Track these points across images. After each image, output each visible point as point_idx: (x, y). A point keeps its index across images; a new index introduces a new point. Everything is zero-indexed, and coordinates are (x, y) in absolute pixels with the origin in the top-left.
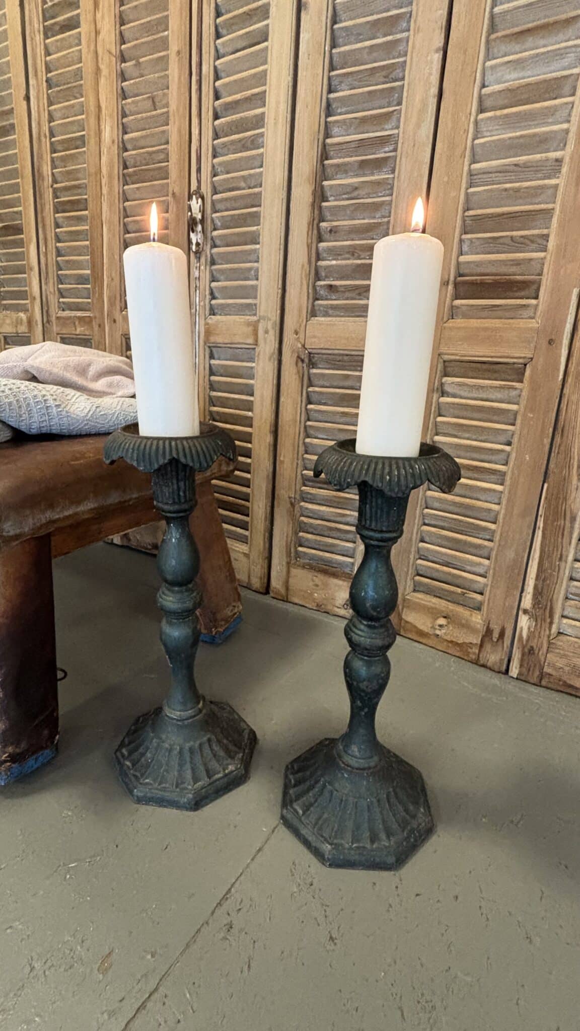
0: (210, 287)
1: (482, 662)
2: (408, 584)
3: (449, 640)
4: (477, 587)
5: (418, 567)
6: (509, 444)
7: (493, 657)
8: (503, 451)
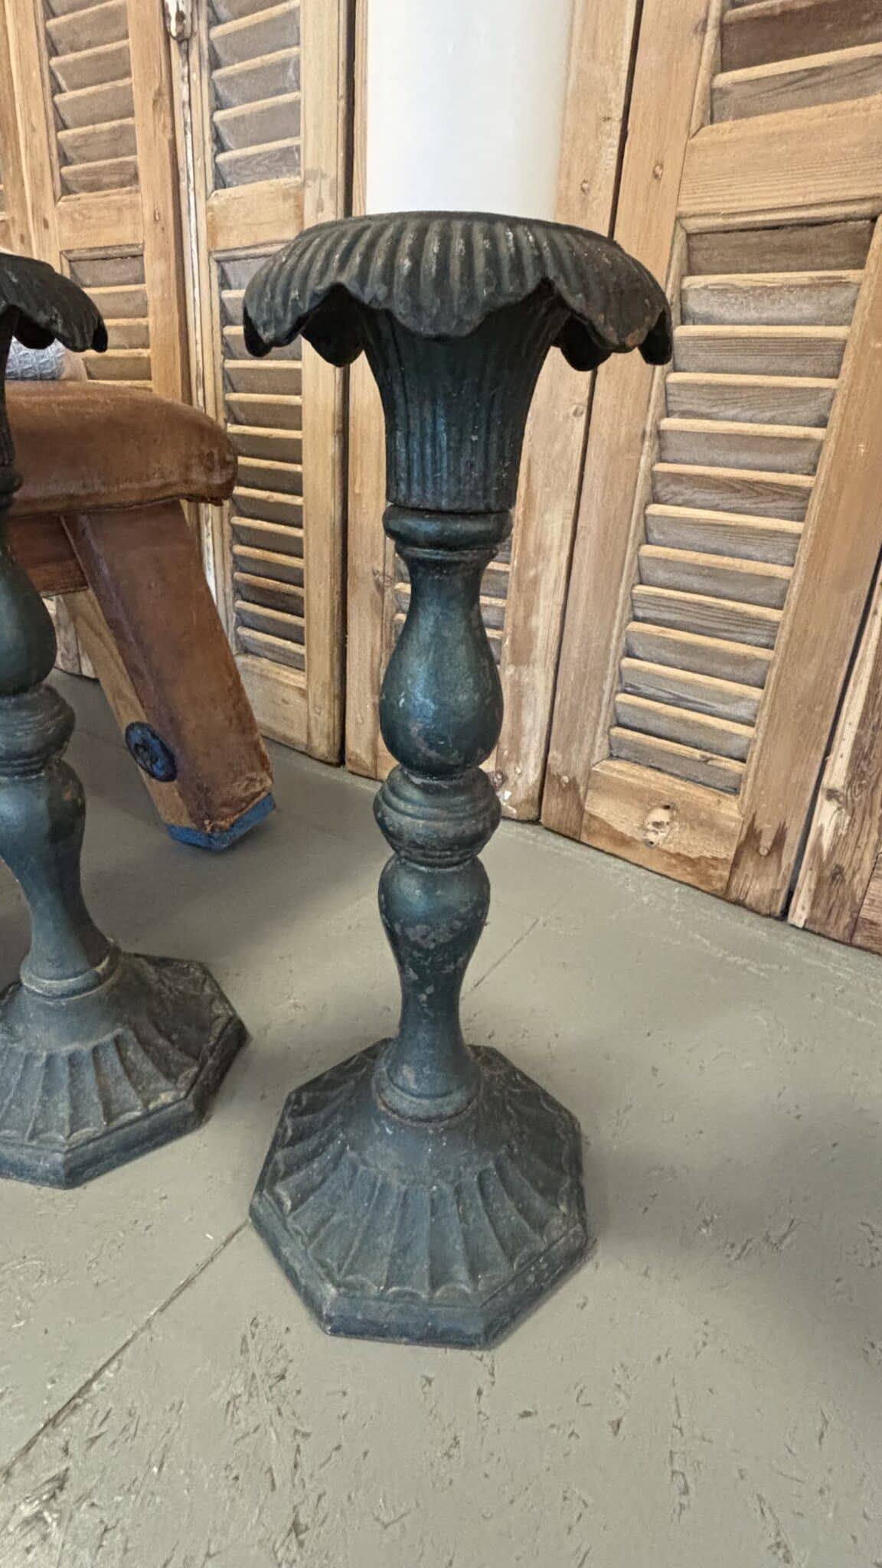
0: (212, 123)
1: (734, 895)
2: (598, 743)
3: (672, 851)
4: (733, 746)
5: (620, 710)
6: (822, 423)
7: (759, 886)
8: (806, 440)
